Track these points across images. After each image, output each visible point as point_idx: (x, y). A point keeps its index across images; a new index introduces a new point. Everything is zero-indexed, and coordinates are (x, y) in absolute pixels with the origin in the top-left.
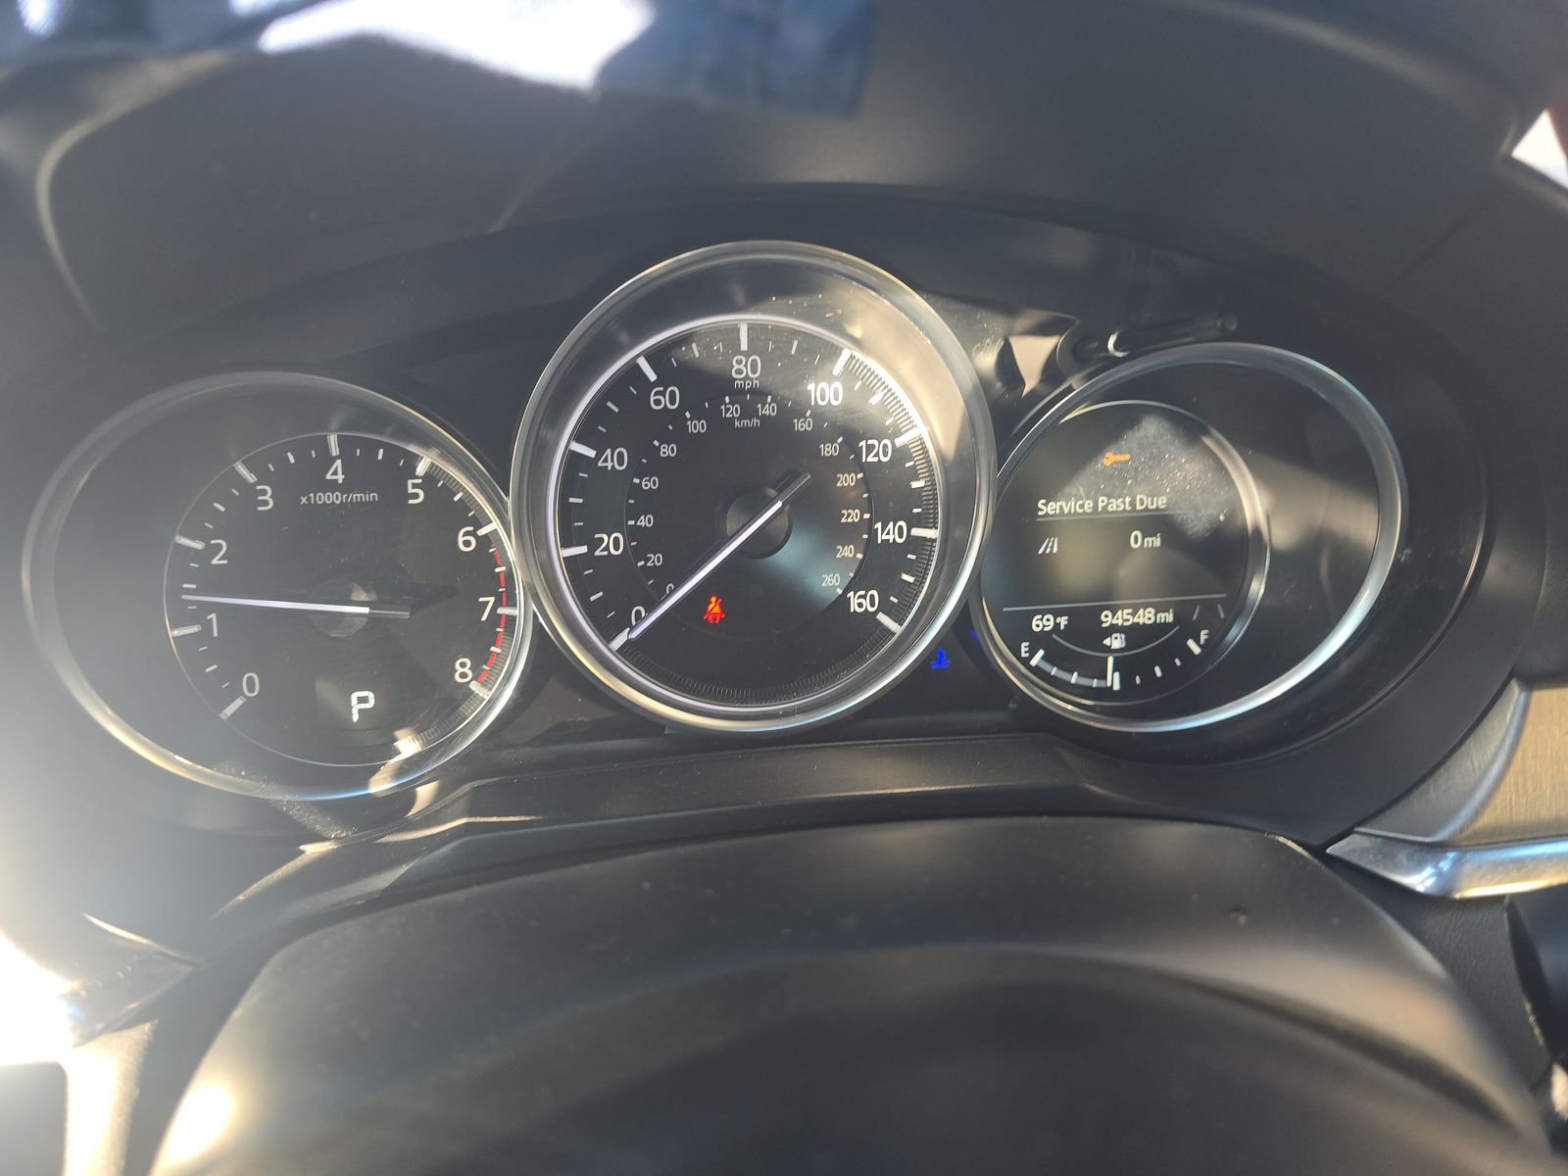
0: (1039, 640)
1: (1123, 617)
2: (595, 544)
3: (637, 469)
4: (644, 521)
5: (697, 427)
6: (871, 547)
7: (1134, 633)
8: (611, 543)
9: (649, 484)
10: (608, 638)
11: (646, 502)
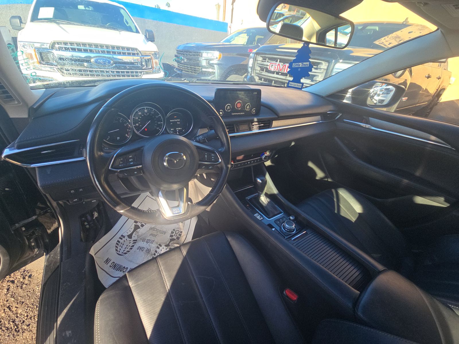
0: (172, 131)
1: (178, 129)
2: (136, 125)
3: (138, 119)
4: (139, 123)
5: (143, 115)
6: (158, 124)
7: (179, 130)
8: (137, 125)
9: (139, 120)
10: (138, 132)
11: (139, 121)
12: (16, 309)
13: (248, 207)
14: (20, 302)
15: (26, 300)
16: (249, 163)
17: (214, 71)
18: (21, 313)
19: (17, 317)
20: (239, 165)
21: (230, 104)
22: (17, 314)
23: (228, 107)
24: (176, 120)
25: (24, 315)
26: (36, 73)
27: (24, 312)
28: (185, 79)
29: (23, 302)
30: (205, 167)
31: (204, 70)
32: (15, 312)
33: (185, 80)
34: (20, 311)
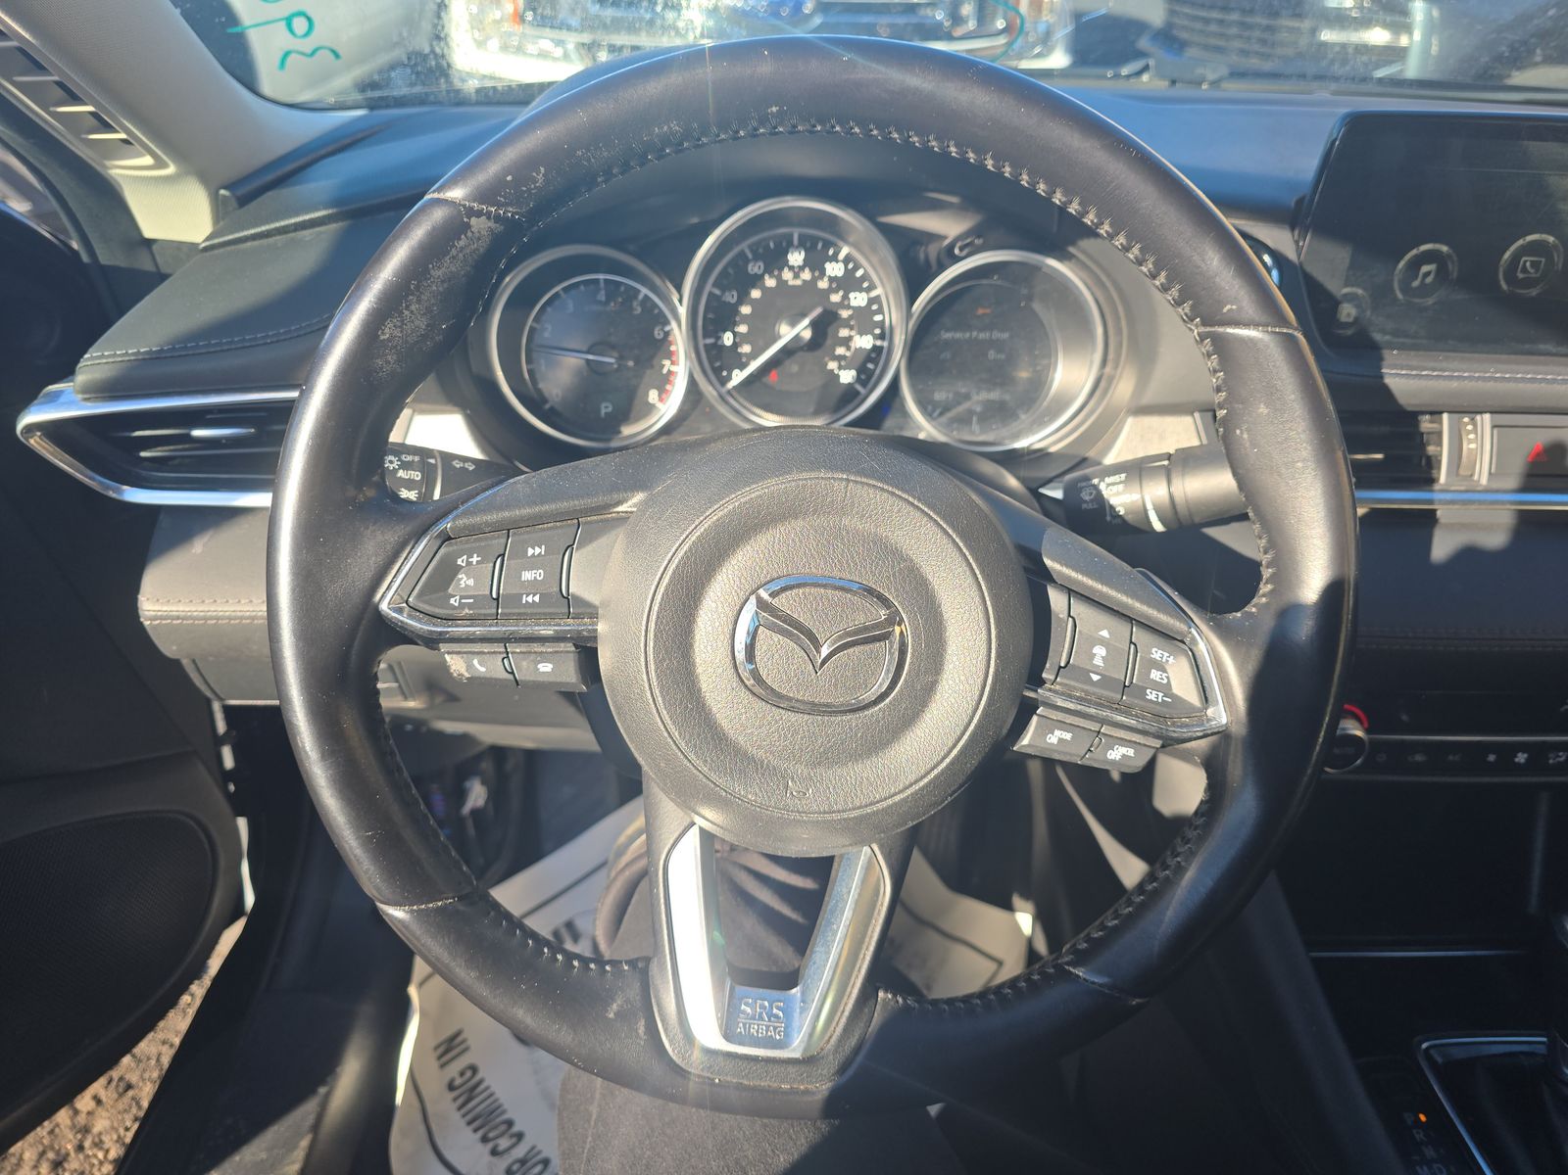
12: (92, 1104)
13: (1419, 1136)
14: (121, 1079)
15: (144, 1080)
16: (1521, 758)
17: (1404, 41)
18: (100, 1134)
19: (80, 1148)
20: (1419, 758)
21: (1445, 249)
22: (86, 1130)
23: (1425, 269)
24: (982, 336)
25: (107, 1151)
26: (309, 19)
27: (115, 1137)
28: (1146, 68)
29: (129, 1087)
30: (1068, 736)
31: (1327, 36)
32: (82, 1119)
33: (1145, 77)
34: (100, 1125)
